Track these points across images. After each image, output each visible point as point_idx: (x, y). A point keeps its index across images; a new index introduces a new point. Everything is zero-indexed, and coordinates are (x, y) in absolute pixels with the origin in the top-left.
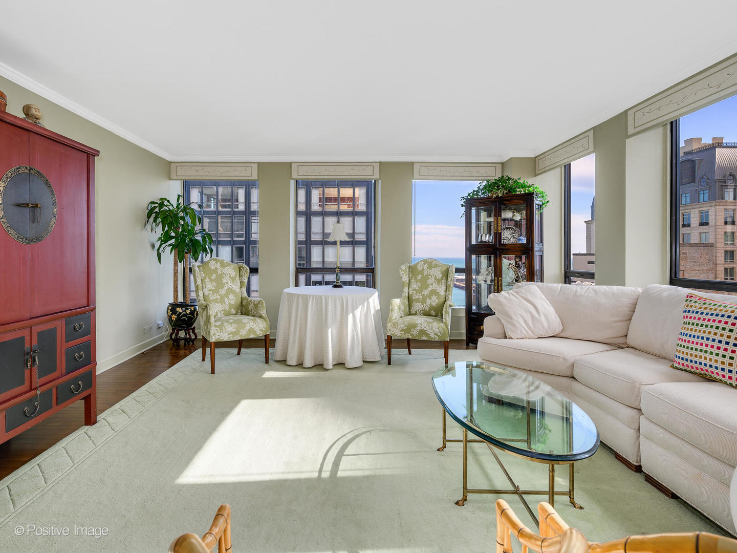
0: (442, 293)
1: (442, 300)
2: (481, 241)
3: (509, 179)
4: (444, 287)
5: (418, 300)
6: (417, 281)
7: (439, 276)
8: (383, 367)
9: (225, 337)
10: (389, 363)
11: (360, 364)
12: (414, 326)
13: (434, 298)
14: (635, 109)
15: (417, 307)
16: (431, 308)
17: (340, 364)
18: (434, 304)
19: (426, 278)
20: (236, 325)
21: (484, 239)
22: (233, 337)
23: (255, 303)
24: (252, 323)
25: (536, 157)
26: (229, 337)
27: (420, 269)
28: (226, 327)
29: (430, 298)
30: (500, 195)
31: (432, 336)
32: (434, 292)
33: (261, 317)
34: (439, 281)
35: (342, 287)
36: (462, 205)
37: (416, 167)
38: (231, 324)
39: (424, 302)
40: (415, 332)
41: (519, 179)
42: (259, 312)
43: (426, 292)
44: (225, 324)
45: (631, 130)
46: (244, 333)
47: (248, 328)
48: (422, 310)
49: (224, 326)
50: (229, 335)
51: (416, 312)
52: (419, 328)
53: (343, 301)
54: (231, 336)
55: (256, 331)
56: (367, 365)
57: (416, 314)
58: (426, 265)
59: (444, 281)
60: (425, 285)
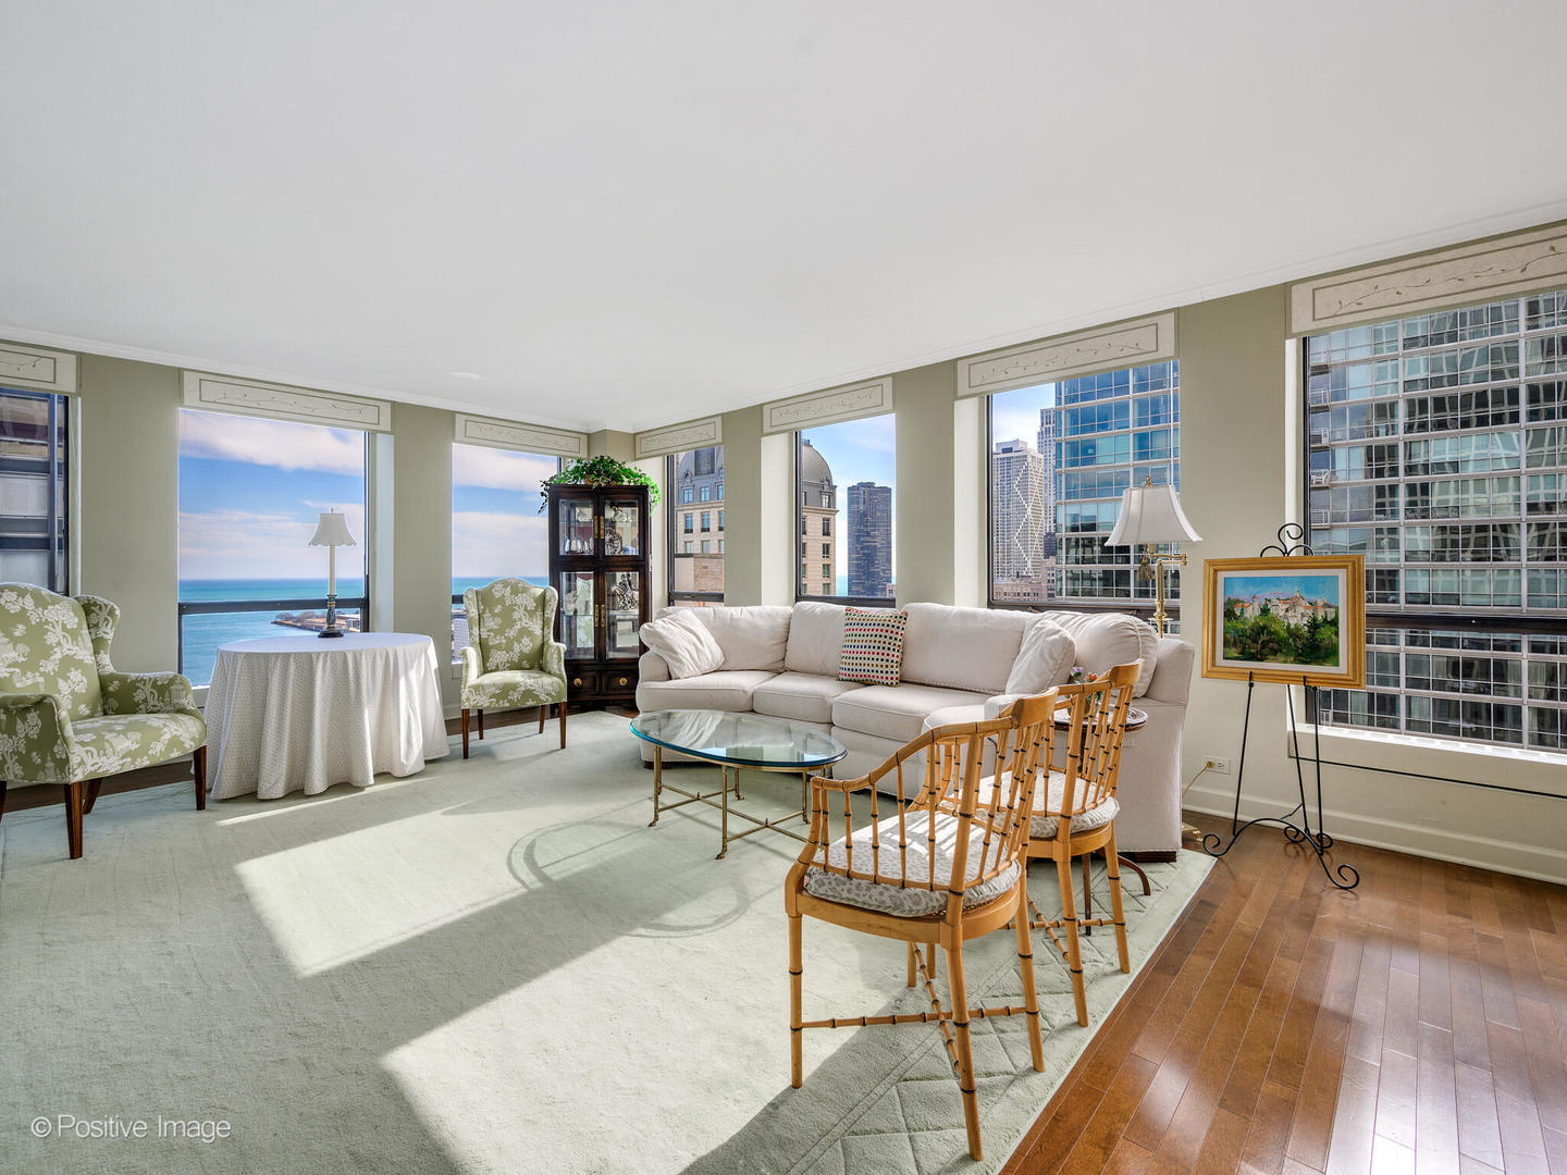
0: (538, 632)
1: (538, 642)
2: (570, 551)
4: (540, 622)
5: (498, 647)
6: (494, 615)
7: (532, 605)
8: (459, 764)
9: (111, 765)
10: (466, 756)
11: (422, 766)
12: (513, 687)
13: (526, 640)
15: (498, 657)
16: (523, 656)
18: (527, 650)
19: (512, 608)
20: (139, 735)
21: (573, 548)
22: (133, 762)
23: (159, 683)
24: (173, 726)
25: (635, 434)
26: (123, 765)
27: (498, 595)
28: (114, 741)
29: (520, 642)
30: (603, 485)
31: (543, 697)
32: (524, 632)
33: (182, 711)
34: (531, 613)
35: (342, 636)
36: (542, 494)
37: (460, 420)
38: (124, 732)
39: (509, 648)
40: (515, 696)
42: (175, 701)
43: (511, 633)
44: (108, 736)
45: (767, 428)
46: (158, 749)
47: (168, 736)
48: (508, 662)
49: (108, 741)
50: (122, 759)
51: (497, 666)
52: (523, 689)
53: (387, 655)
54: (129, 759)
55: (183, 743)
56: (432, 767)
57: (497, 670)
58: (509, 589)
59: (539, 613)
60: (507, 619)
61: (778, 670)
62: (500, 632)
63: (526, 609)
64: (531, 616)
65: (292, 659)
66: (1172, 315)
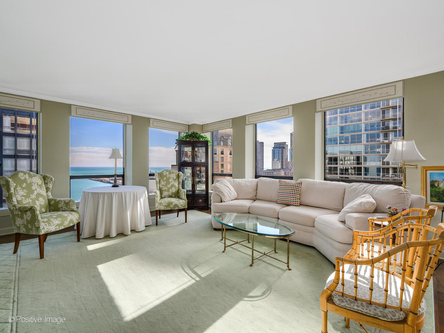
0: (177, 186)
1: (177, 189)
2: (184, 161)
3: (197, 133)
4: (177, 183)
5: (165, 190)
6: (164, 180)
7: (175, 177)
8: (155, 227)
9: (53, 229)
10: (157, 225)
12: (171, 203)
13: (173, 188)
14: (249, 116)
15: (165, 194)
16: (172, 193)
17: (133, 231)
18: (174, 191)
19: (169, 179)
20: (61, 219)
21: (185, 160)
22: (59, 228)
23: (66, 202)
24: (71, 216)
25: (203, 125)
26: (56, 228)
27: (165, 174)
28: (53, 221)
29: (171, 189)
30: (194, 140)
31: (180, 206)
32: (173, 186)
33: (73, 211)
34: (175, 180)
36: (176, 143)
37: (151, 120)
38: (56, 218)
39: (168, 191)
40: (172, 206)
41: (200, 134)
42: (71, 207)
43: (169, 186)
44: (52, 219)
45: (247, 123)
46: (66, 223)
47: (69, 219)
48: (168, 195)
49: (51, 221)
50: (56, 227)
51: (165, 196)
52: (174, 204)
53: (134, 193)
54: (58, 227)
55: (74, 221)
58: (168, 173)
59: (177, 180)
60: (168, 182)
61: (255, 199)
62: (166, 186)
63: (173, 179)
64: (175, 181)
65: (106, 194)
66: (402, 82)
